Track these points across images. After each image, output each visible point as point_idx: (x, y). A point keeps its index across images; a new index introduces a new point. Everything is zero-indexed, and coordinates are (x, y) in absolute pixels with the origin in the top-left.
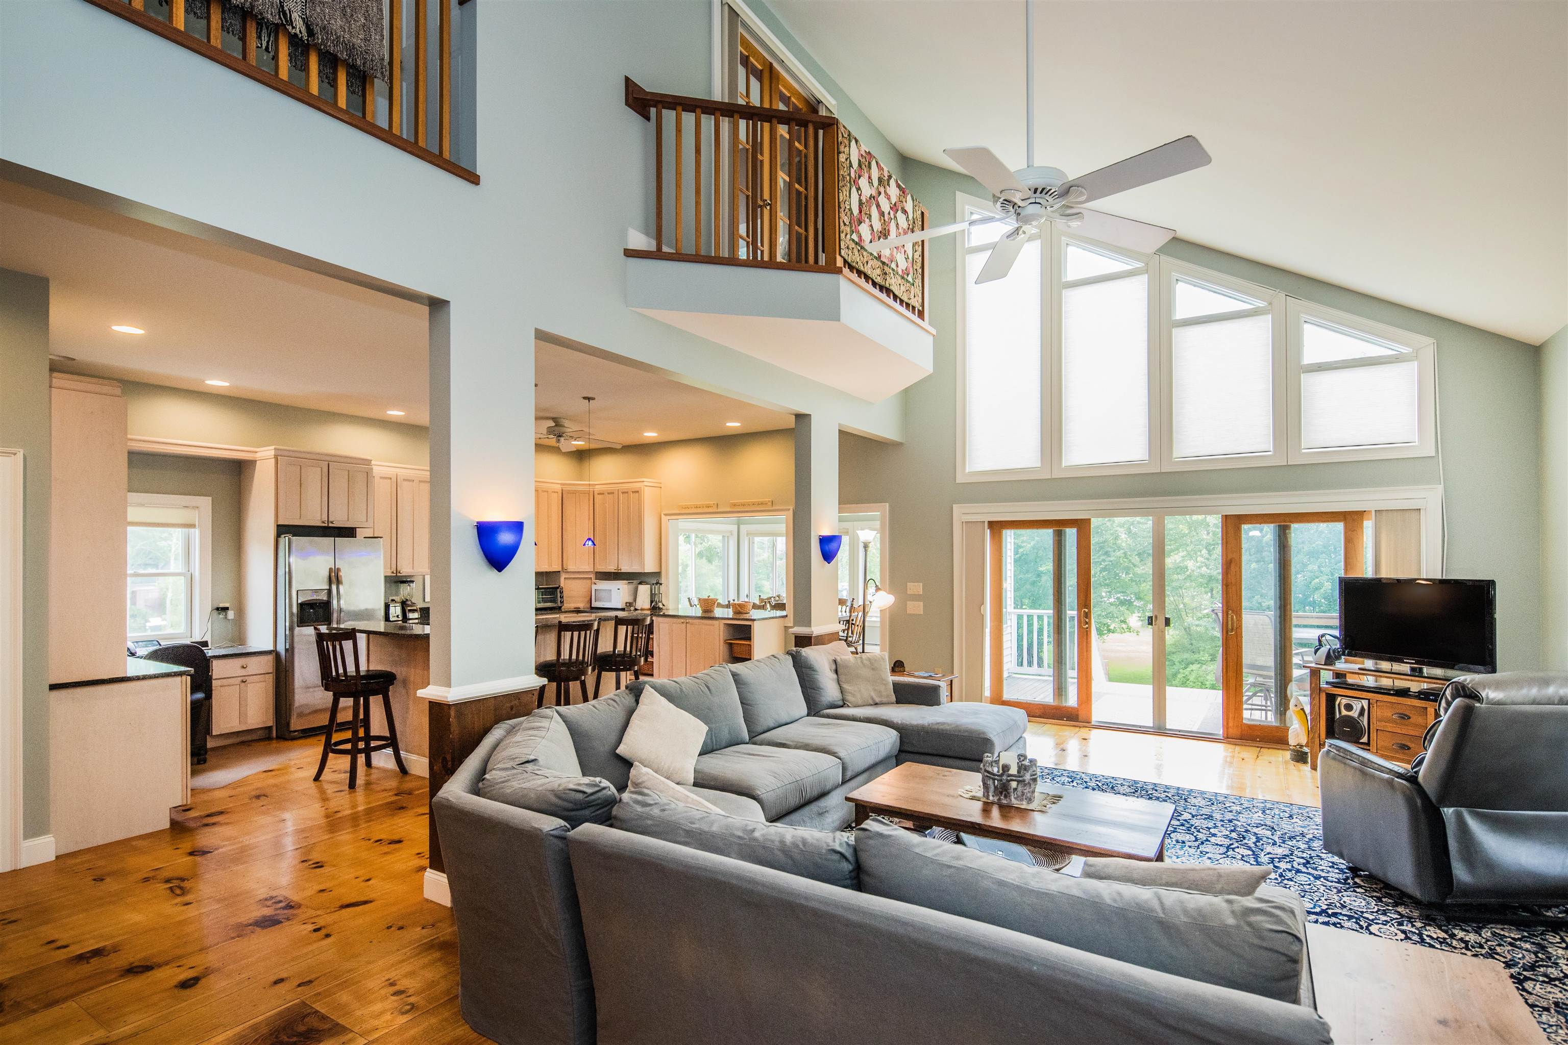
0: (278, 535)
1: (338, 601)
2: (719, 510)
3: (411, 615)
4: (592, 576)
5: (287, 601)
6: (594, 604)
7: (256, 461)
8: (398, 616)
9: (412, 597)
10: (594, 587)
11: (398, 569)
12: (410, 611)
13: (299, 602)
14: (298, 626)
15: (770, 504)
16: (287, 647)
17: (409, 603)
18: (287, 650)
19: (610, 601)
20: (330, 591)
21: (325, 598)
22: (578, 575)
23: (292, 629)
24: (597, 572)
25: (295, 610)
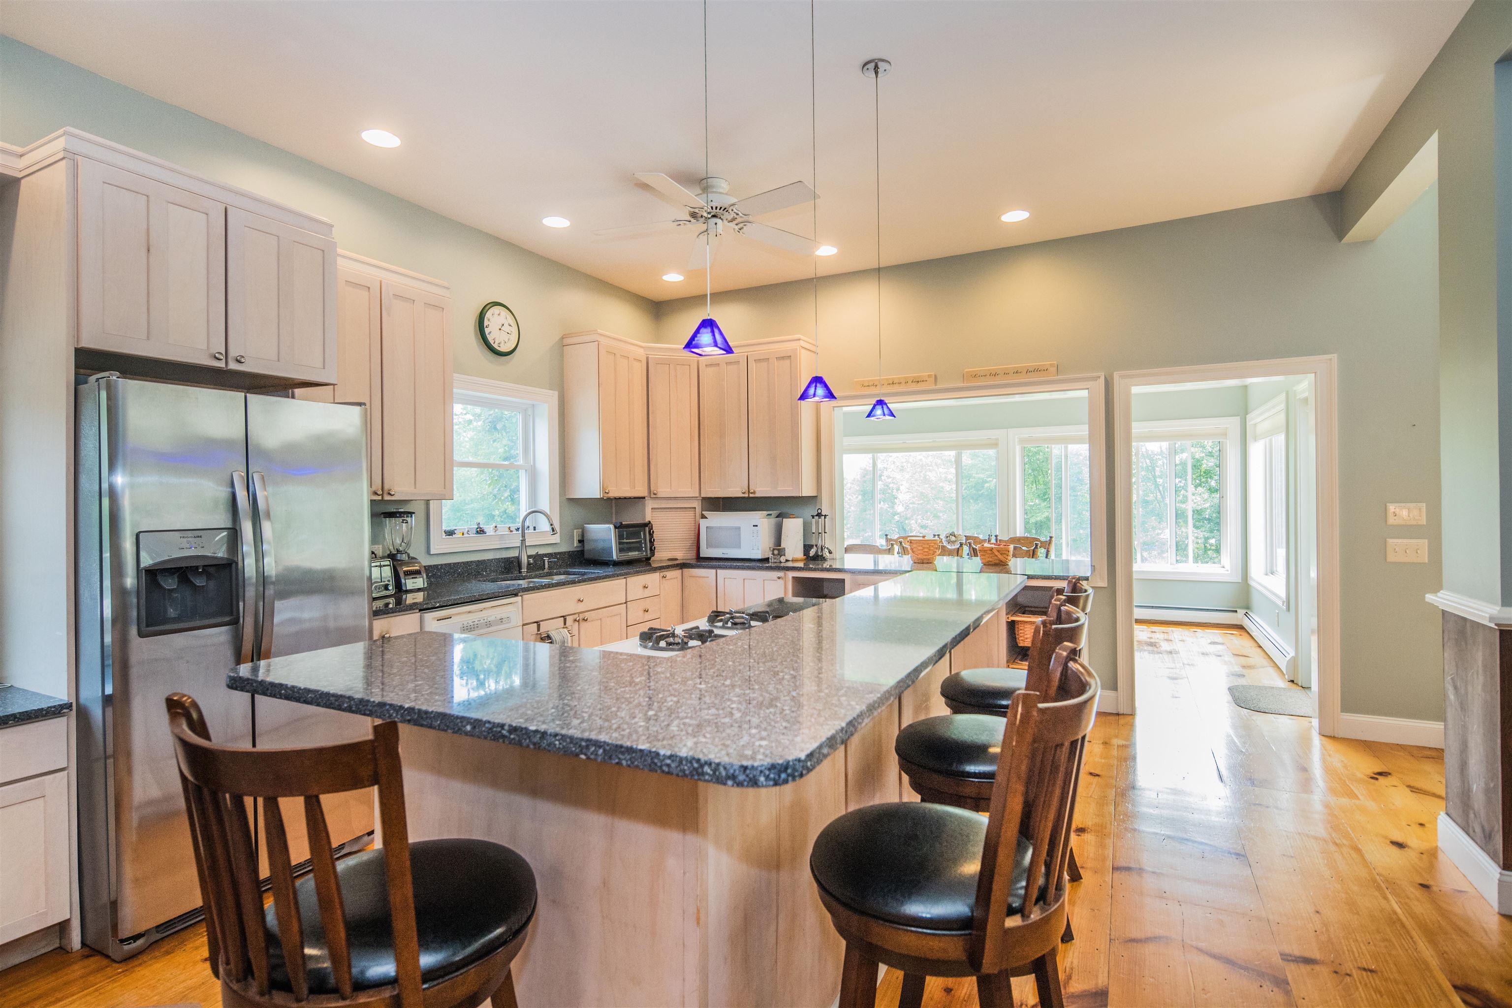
0: (79, 381)
1: (260, 555)
2: (938, 387)
3: (410, 583)
4: (697, 505)
5: (107, 555)
6: (705, 552)
7: (17, 181)
8: (386, 587)
9: (408, 544)
10: (704, 524)
11: (386, 487)
12: (408, 574)
13: (147, 561)
14: (141, 635)
15: (1054, 370)
16: (109, 690)
17: (404, 557)
18: (107, 700)
19: (738, 546)
20: (234, 534)
21: (222, 553)
22: (673, 504)
23: (123, 642)
24: (704, 499)
25: (130, 581)
